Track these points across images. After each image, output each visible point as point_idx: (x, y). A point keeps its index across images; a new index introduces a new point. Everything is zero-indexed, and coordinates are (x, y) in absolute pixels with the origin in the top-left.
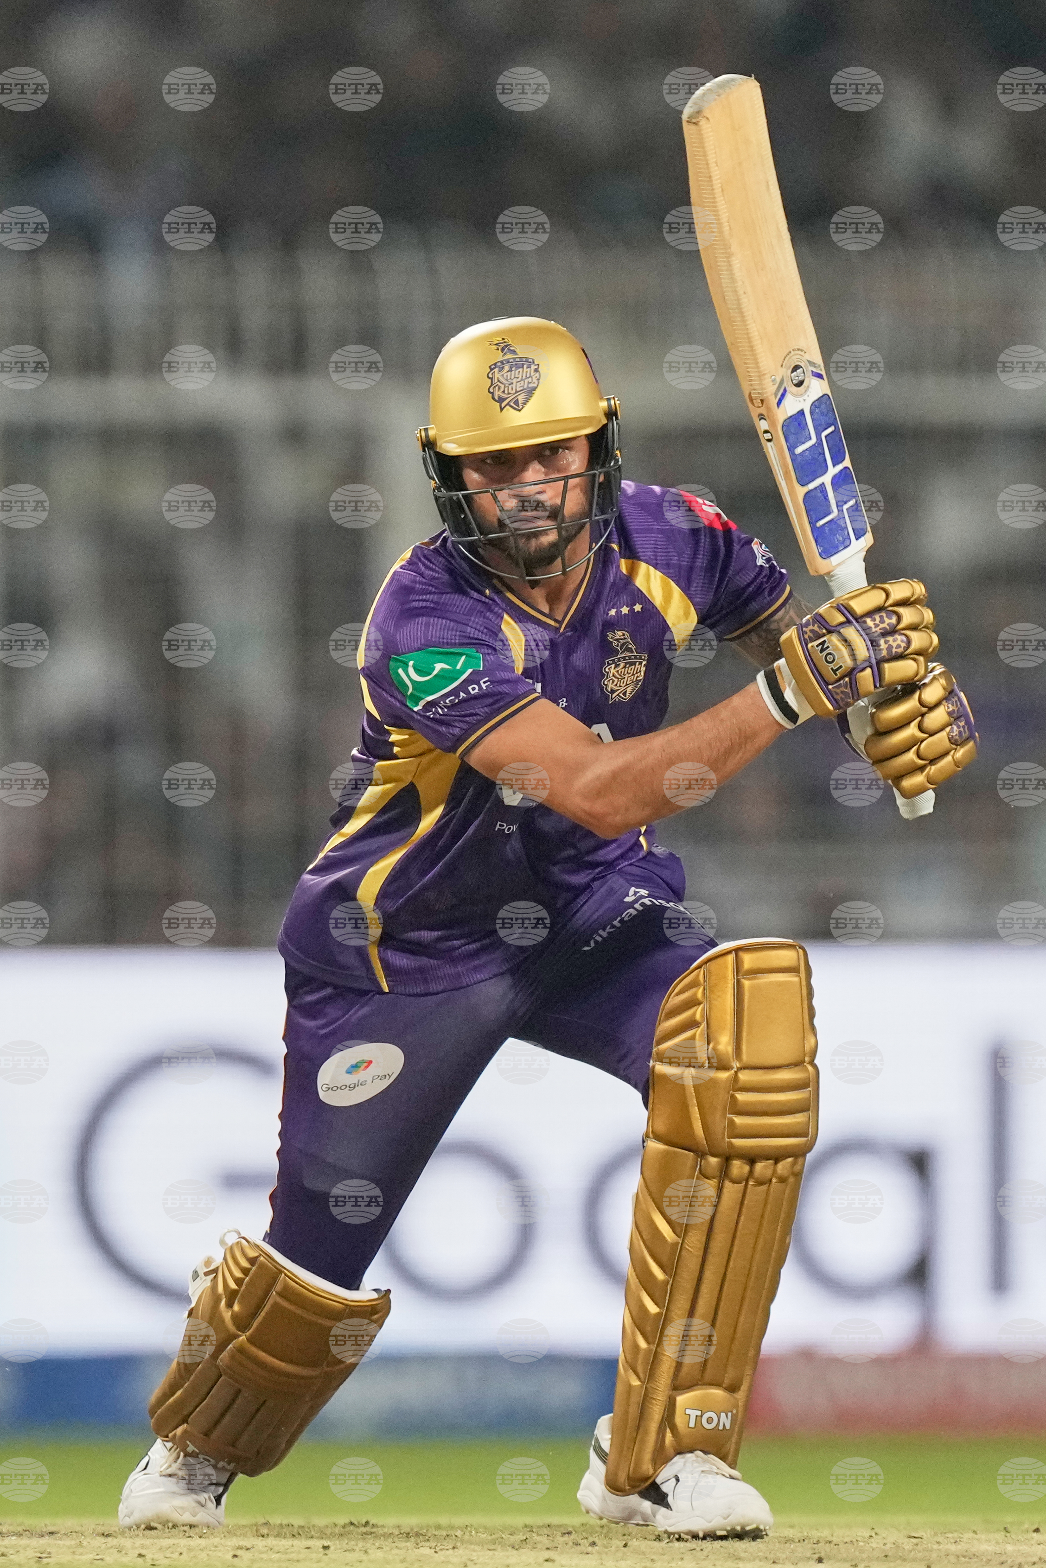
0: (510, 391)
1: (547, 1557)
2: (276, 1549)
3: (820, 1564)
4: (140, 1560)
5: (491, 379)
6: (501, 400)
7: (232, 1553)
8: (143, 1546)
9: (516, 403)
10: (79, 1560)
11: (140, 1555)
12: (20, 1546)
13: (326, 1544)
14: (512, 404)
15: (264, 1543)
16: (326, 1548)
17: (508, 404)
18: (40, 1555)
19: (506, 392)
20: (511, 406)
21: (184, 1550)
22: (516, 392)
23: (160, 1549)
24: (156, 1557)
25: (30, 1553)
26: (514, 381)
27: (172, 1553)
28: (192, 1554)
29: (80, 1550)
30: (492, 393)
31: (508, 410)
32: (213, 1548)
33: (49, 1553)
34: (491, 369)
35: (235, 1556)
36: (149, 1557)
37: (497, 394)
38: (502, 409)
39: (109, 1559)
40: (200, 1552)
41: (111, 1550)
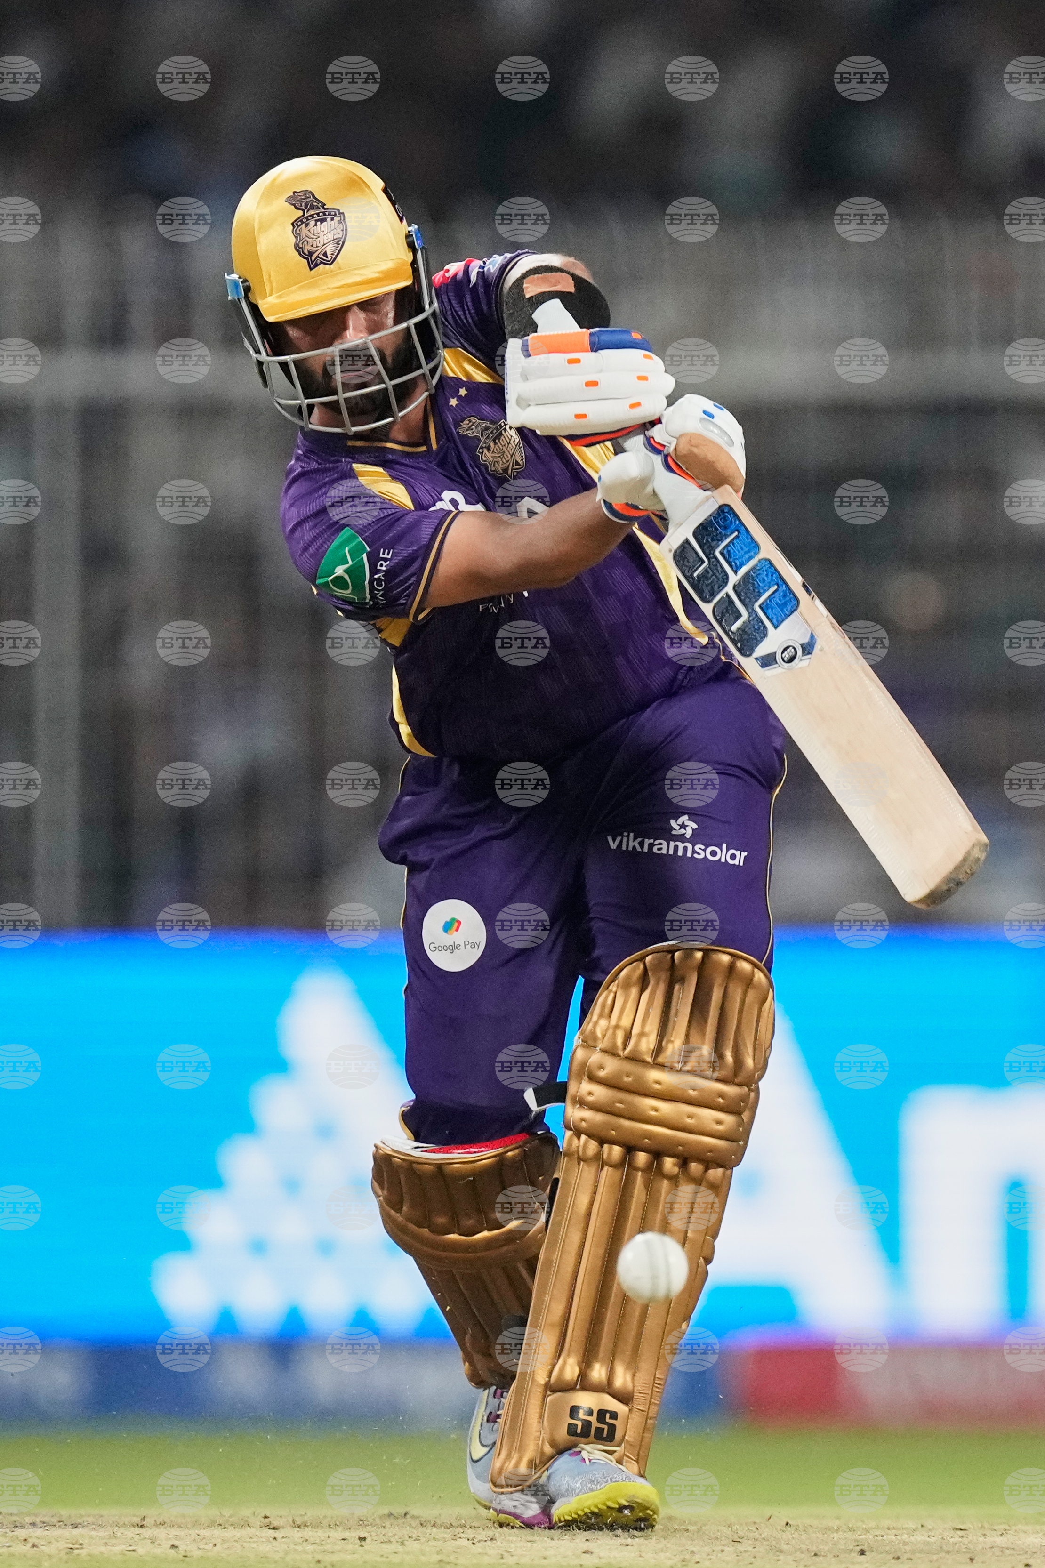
1: (585, 1549)
2: (311, 1540)
4: (173, 1551)
8: (177, 1537)
11: (173, 1546)
13: (362, 1536)
15: (300, 1534)
21: (218, 1541)
24: (188, 1548)
27: (206, 1544)
29: (114, 1541)
32: (248, 1540)
33: (81, 1544)
36: (182, 1548)
39: (141, 1551)
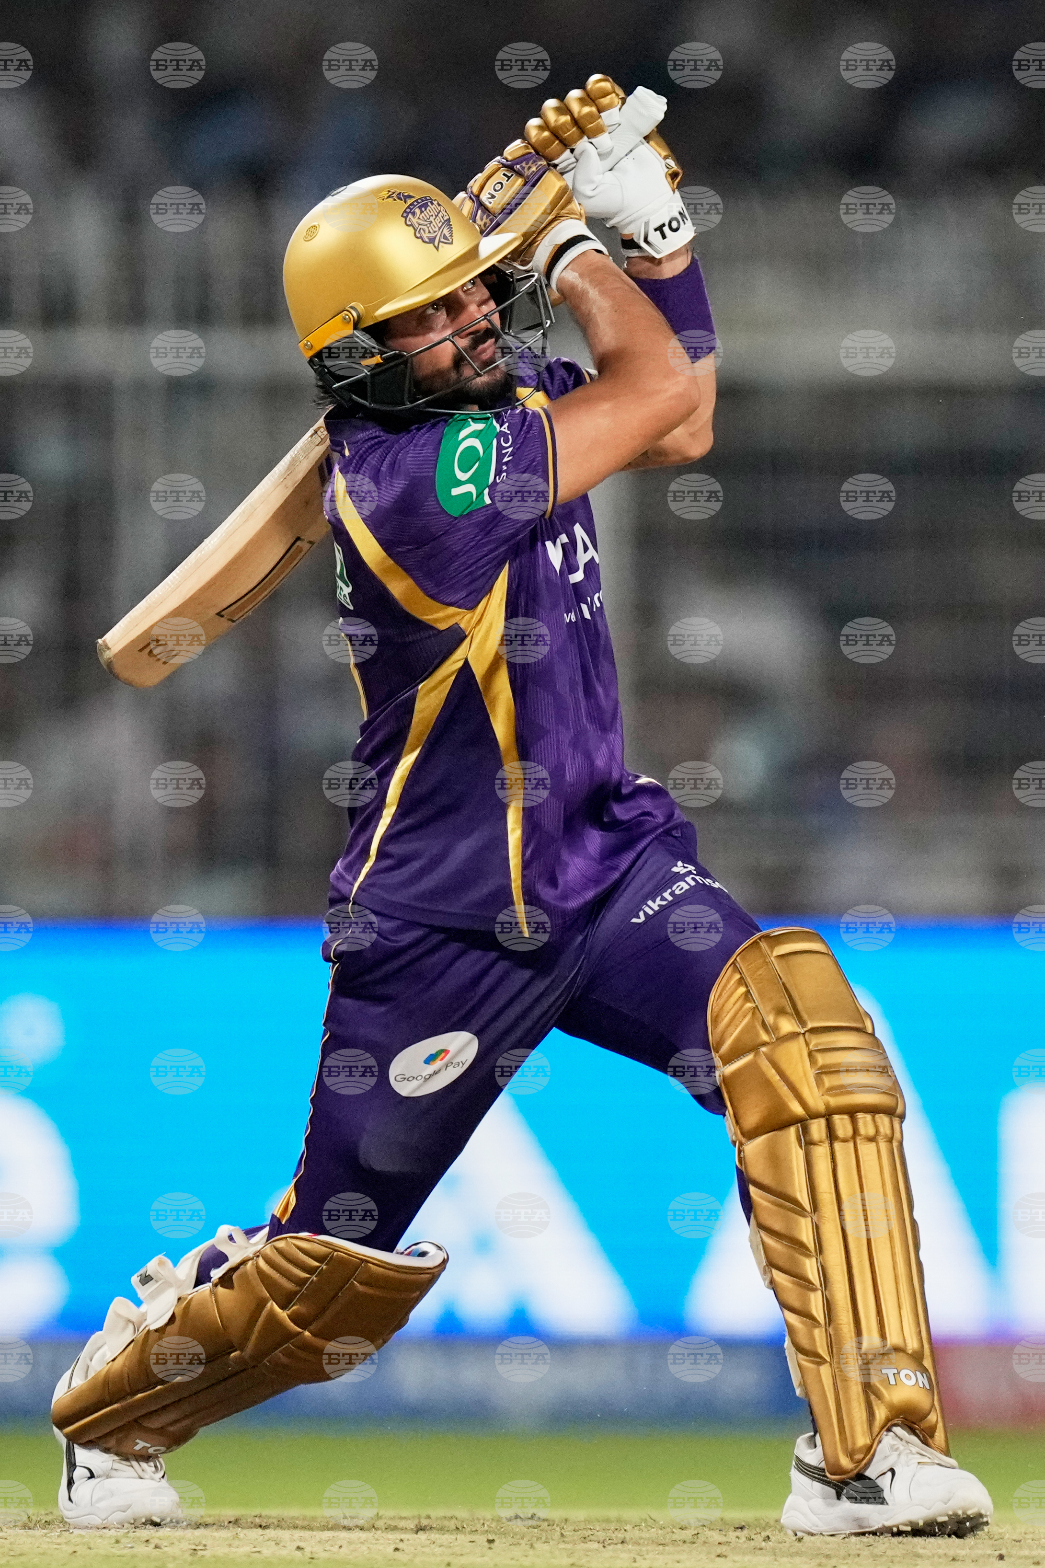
0: (435, 230)
3: (1001, 1561)
5: (411, 225)
6: (432, 241)
7: (393, 1547)
9: (445, 237)
10: (236, 1552)
12: (175, 1537)
14: (442, 240)
16: (491, 1541)
17: (440, 241)
18: (194, 1547)
19: (432, 231)
20: (443, 242)
22: (439, 228)
23: (319, 1542)
25: (185, 1546)
26: (432, 219)
28: (352, 1547)
30: (421, 238)
31: (442, 247)
34: (406, 218)
35: (397, 1549)
37: (425, 236)
38: (437, 248)
40: (360, 1545)
41: (269, 1543)
